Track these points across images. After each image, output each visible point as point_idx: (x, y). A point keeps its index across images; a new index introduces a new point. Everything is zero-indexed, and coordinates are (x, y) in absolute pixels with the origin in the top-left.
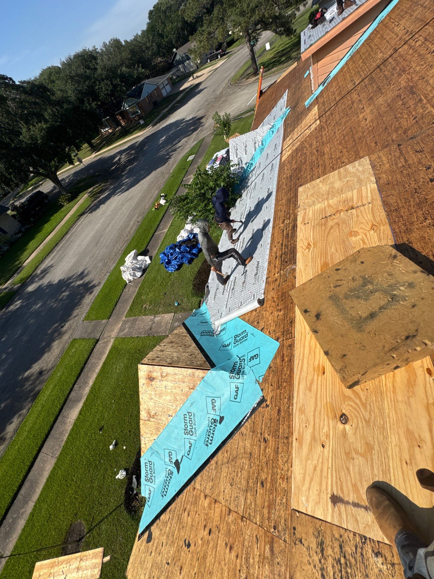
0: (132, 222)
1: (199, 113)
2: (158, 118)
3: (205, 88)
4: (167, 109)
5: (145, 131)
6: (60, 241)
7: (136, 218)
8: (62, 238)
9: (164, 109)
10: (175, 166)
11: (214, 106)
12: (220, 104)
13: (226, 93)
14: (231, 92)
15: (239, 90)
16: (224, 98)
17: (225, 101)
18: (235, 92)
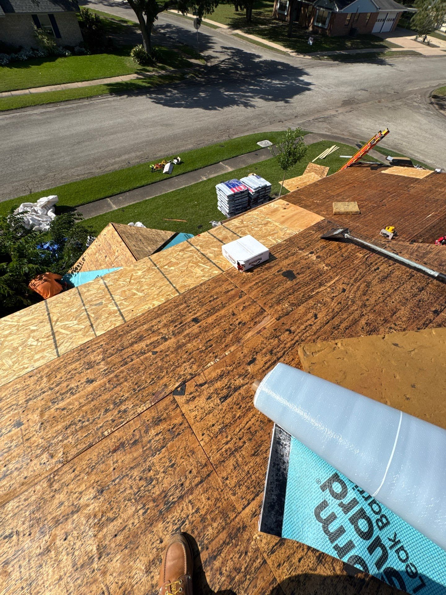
0: (127, 156)
1: (359, 93)
7: (133, 158)
10: (246, 134)
11: (379, 102)
12: (386, 107)
13: (412, 99)
14: (415, 104)
15: (425, 111)
16: (400, 103)
17: (395, 109)
18: (418, 108)
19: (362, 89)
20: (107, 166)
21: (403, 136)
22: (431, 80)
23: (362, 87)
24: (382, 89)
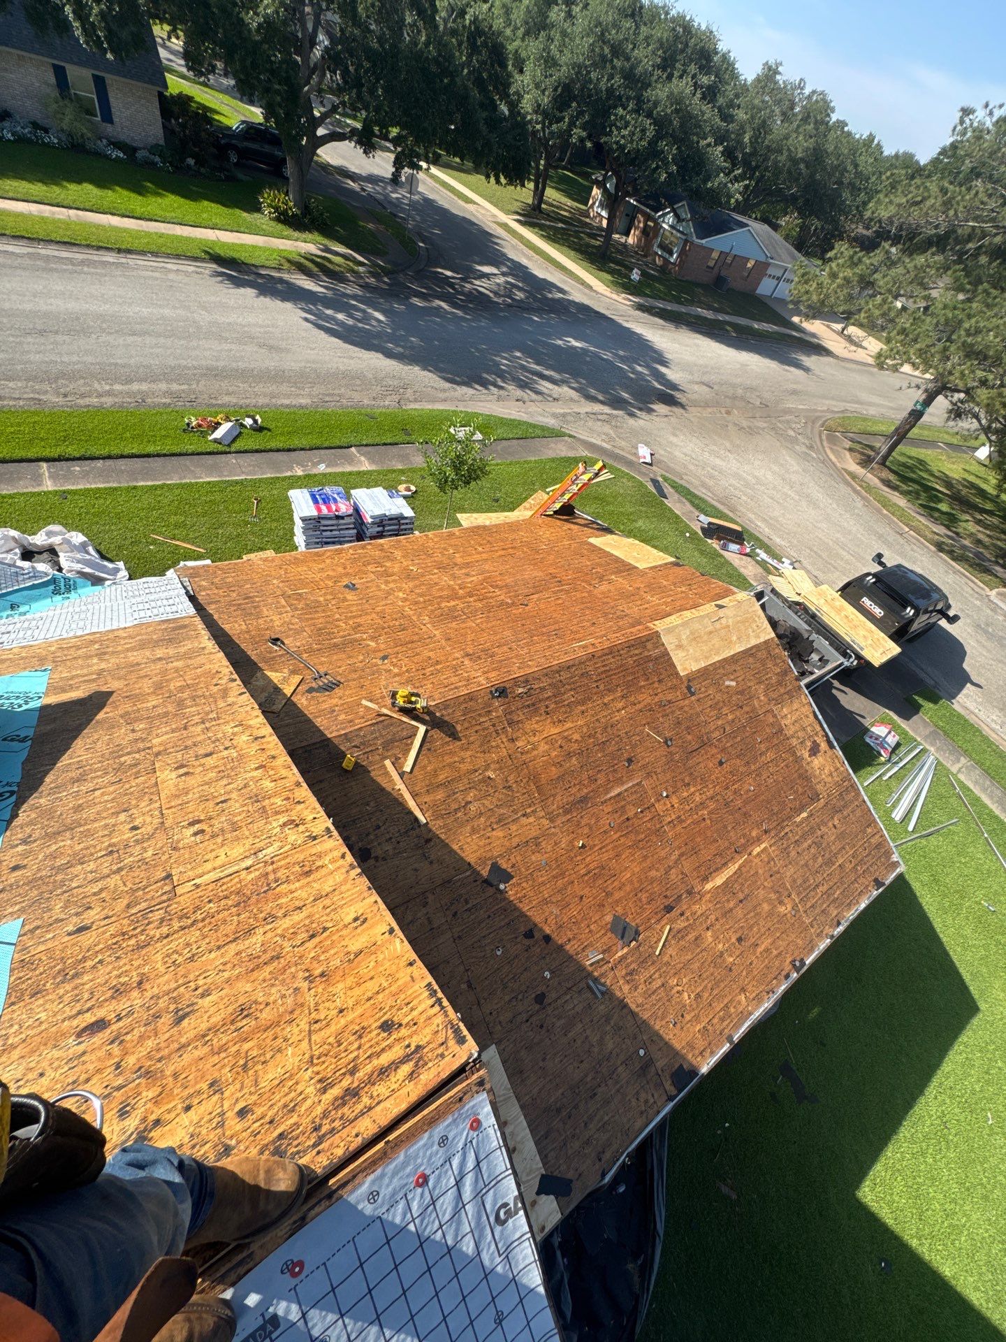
0: (144, 387)
1: (696, 387)
2: (669, 307)
3: (807, 370)
4: (709, 314)
5: (614, 296)
6: (88, 246)
7: (158, 392)
8: (99, 248)
9: (709, 308)
10: (439, 406)
11: (728, 413)
12: (735, 424)
13: (788, 422)
14: (791, 433)
15: (804, 449)
16: (765, 425)
17: (751, 432)
18: (794, 441)
19: (703, 383)
20: (83, 396)
21: (747, 485)
22: (833, 399)
23: (706, 379)
24: (740, 392)
